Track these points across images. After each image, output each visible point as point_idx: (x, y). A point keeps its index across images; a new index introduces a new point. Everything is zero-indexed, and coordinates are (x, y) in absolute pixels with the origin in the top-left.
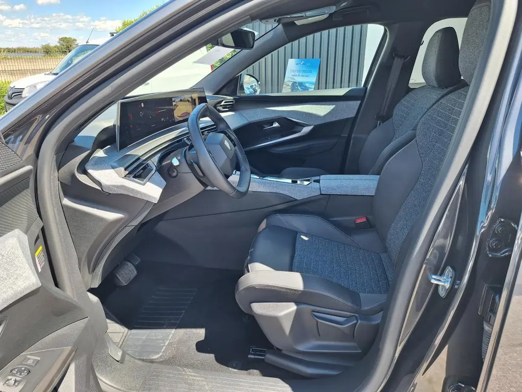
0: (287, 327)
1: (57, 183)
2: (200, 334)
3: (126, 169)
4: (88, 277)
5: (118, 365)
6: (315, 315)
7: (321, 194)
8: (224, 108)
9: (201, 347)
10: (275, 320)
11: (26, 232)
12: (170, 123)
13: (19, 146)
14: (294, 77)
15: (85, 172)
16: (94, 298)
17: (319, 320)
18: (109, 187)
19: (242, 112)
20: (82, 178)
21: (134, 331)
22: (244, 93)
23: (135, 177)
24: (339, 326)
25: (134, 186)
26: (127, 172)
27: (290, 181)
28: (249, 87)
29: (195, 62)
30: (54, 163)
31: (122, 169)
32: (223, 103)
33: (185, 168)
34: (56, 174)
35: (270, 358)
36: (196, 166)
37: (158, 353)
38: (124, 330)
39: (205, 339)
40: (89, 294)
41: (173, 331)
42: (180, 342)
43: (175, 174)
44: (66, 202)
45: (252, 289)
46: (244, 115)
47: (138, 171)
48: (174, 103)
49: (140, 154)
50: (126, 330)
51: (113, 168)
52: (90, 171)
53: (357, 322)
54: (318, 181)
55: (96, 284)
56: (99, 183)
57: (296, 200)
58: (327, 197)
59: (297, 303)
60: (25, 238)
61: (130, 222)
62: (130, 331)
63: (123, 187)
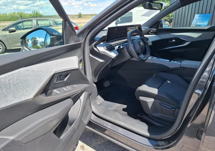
0: (150, 106)
1: (89, 49)
2: (125, 106)
3: (106, 48)
4: (94, 79)
5: (99, 106)
6: (160, 104)
7: (181, 67)
8: (151, 33)
9: (124, 110)
10: (146, 103)
11: (78, 58)
12: (125, 36)
13: (81, 38)
14: (197, 23)
15: (96, 48)
16: (95, 85)
17: (163, 106)
18: (101, 52)
19: (159, 35)
20: (95, 49)
21: (106, 101)
22: (163, 28)
23: (109, 50)
24: (169, 109)
25: (108, 52)
26: (107, 48)
27: (169, 61)
28: (168, 26)
29: (142, 16)
30: (89, 44)
31: (106, 47)
32: (151, 31)
33: (125, 50)
34: (89, 47)
35: (144, 117)
36: (128, 49)
37: (111, 108)
38: (103, 100)
39: (126, 108)
40: (94, 84)
41: (117, 104)
42: (118, 107)
43: (122, 52)
44: (91, 55)
45: (140, 91)
46: (160, 36)
47: (111, 49)
48: (128, 29)
49: (112, 44)
50: (104, 100)
51: (103, 47)
52: (97, 47)
53: (176, 109)
54: (181, 62)
55: (96, 81)
56: (99, 50)
57: (170, 68)
58: (183, 68)
59: (155, 99)
60: (78, 59)
61: (106, 64)
62: (105, 101)
63: (104, 52)
